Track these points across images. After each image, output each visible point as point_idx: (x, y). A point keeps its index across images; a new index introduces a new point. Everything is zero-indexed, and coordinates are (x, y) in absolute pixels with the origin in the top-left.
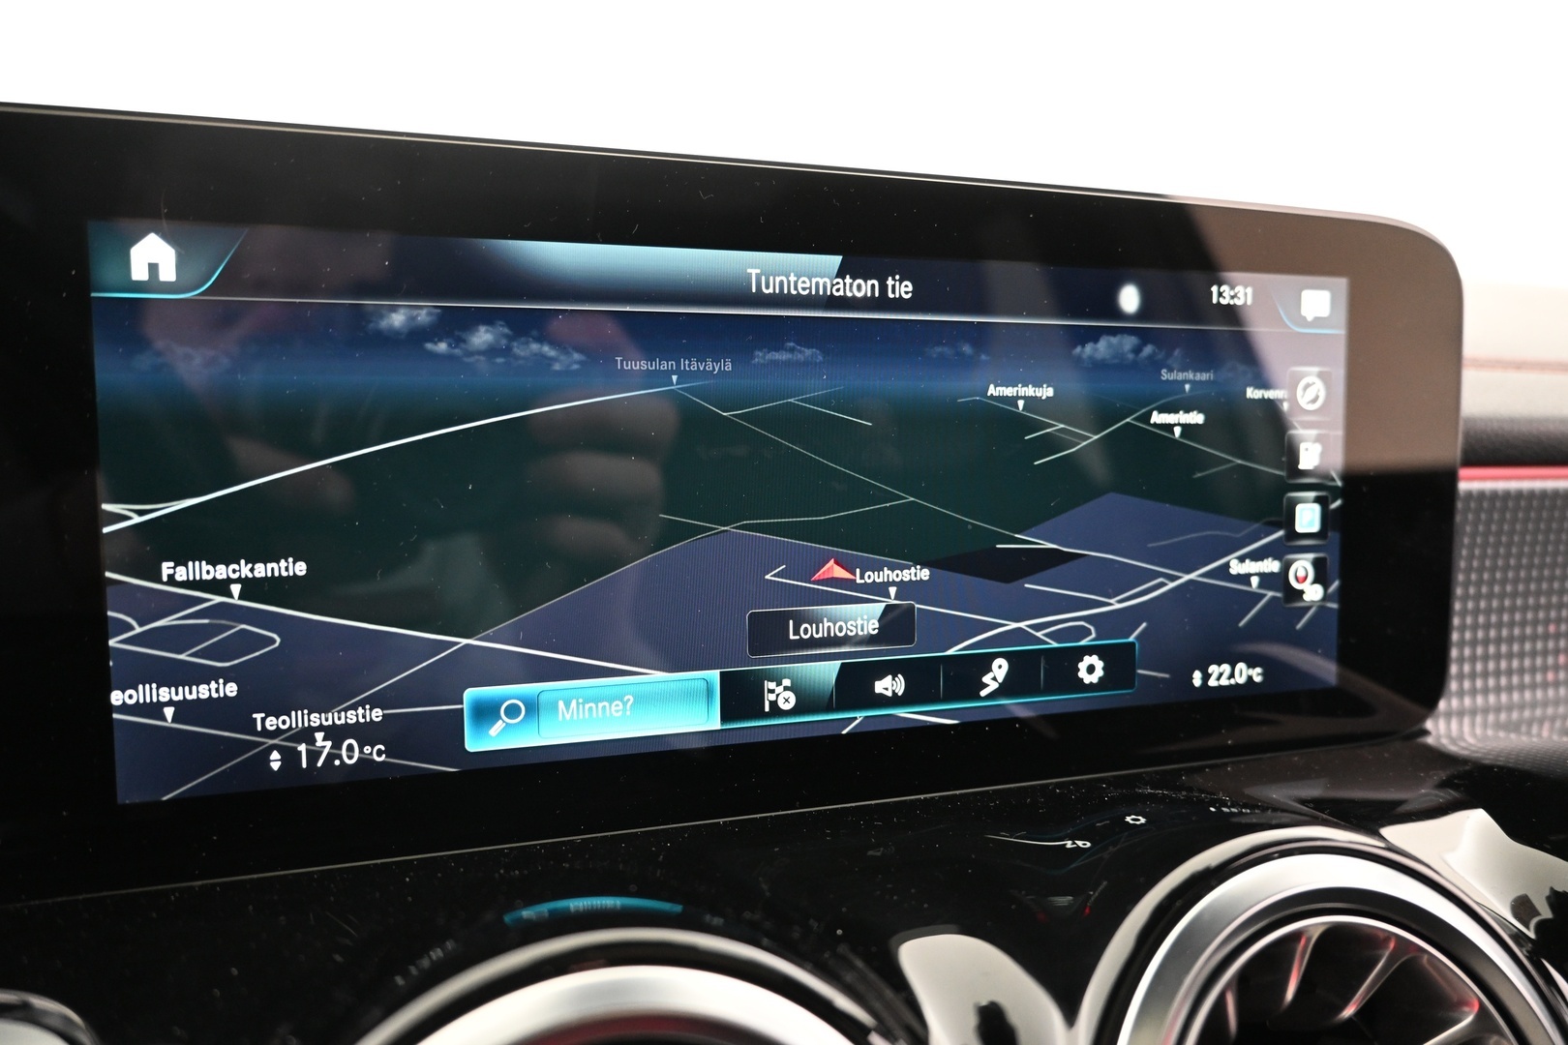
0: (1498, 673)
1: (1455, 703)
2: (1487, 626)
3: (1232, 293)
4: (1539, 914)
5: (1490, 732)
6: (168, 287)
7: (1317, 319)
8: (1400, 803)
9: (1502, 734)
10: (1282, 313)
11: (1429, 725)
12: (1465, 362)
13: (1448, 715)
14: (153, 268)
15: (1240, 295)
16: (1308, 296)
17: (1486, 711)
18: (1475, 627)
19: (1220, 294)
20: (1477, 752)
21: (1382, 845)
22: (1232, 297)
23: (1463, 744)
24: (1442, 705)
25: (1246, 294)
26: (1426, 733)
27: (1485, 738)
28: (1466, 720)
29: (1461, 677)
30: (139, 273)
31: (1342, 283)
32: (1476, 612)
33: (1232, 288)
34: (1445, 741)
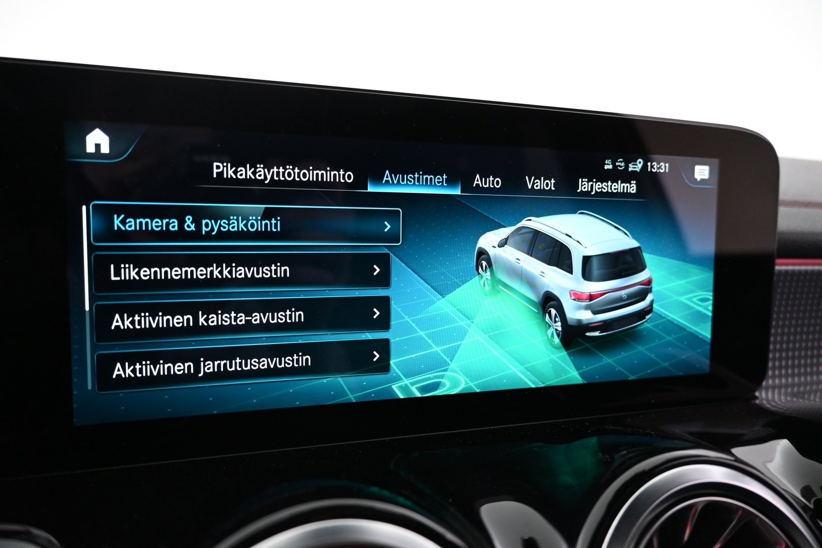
0: (793, 367)
1: (770, 382)
2: (788, 342)
3: (658, 166)
4: (816, 496)
5: (789, 398)
6: (105, 156)
7: (702, 180)
8: (743, 435)
9: (795, 399)
10: (684, 176)
11: (757, 394)
12: (780, 203)
13: (767, 388)
14: (98, 146)
15: (663, 167)
16: (698, 168)
17: (787, 386)
18: (782, 342)
19: (652, 167)
20: (782, 409)
21: (732, 458)
22: (658, 168)
23: (774, 404)
24: (764, 383)
25: (665, 167)
26: (756, 398)
27: (787, 401)
28: (776, 391)
29: (774, 368)
30: (90, 149)
31: (716, 161)
32: (783, 334)
33: (658, 163)
34: (764, 402)
